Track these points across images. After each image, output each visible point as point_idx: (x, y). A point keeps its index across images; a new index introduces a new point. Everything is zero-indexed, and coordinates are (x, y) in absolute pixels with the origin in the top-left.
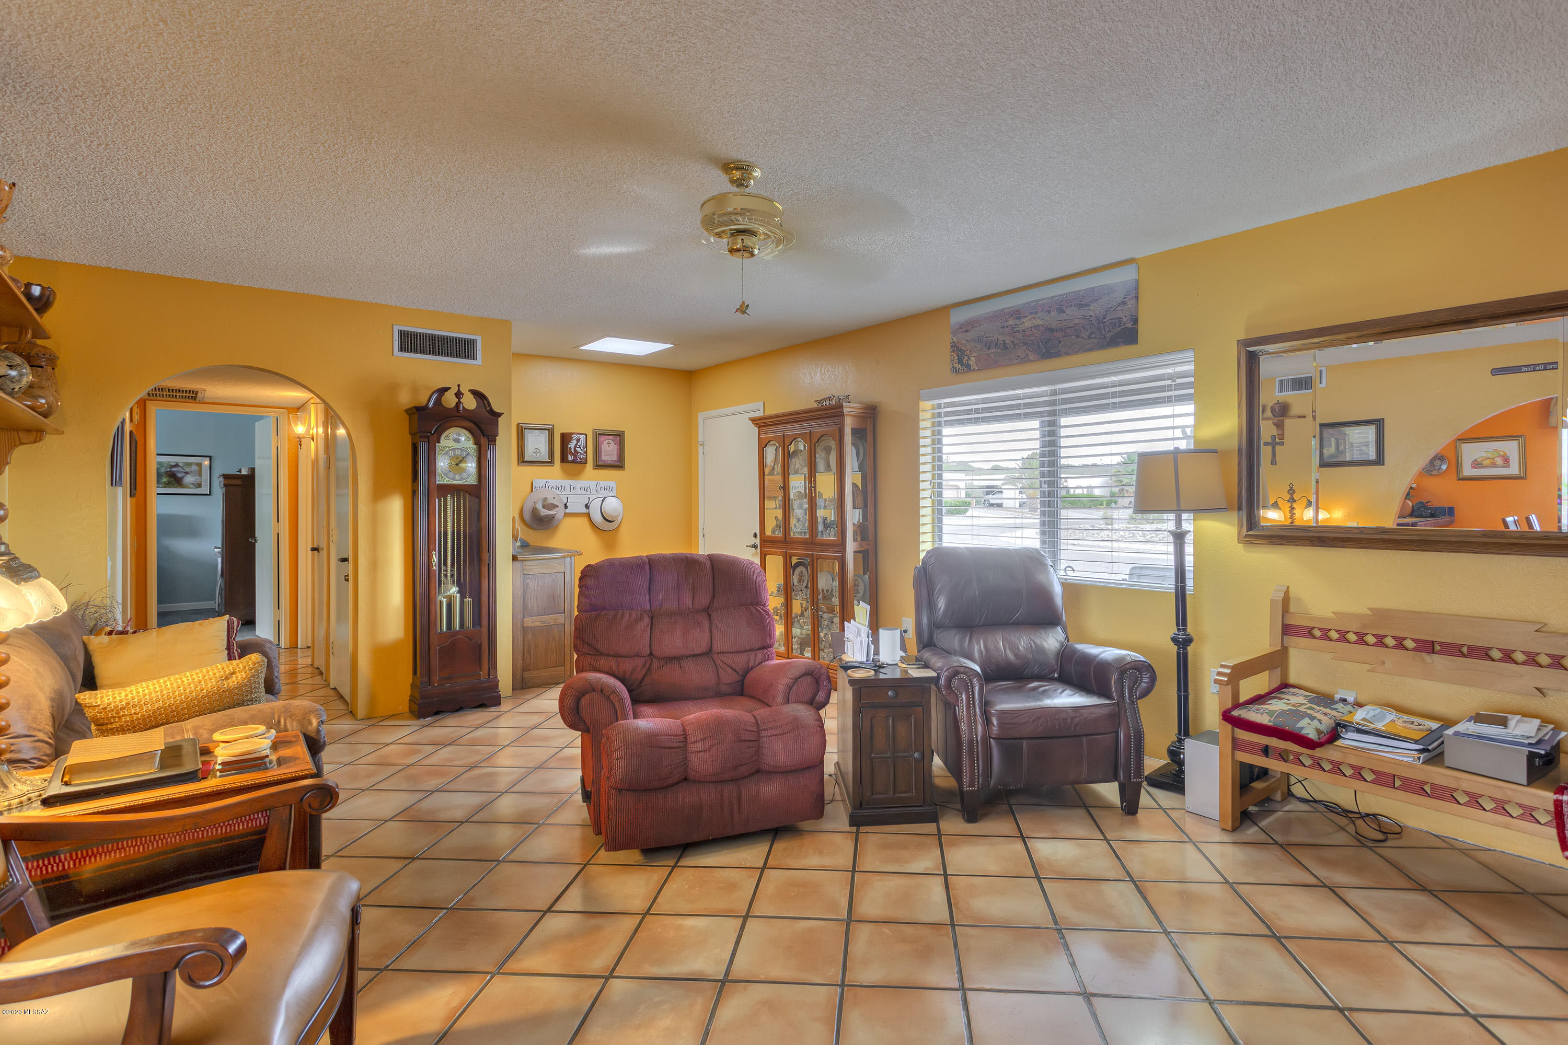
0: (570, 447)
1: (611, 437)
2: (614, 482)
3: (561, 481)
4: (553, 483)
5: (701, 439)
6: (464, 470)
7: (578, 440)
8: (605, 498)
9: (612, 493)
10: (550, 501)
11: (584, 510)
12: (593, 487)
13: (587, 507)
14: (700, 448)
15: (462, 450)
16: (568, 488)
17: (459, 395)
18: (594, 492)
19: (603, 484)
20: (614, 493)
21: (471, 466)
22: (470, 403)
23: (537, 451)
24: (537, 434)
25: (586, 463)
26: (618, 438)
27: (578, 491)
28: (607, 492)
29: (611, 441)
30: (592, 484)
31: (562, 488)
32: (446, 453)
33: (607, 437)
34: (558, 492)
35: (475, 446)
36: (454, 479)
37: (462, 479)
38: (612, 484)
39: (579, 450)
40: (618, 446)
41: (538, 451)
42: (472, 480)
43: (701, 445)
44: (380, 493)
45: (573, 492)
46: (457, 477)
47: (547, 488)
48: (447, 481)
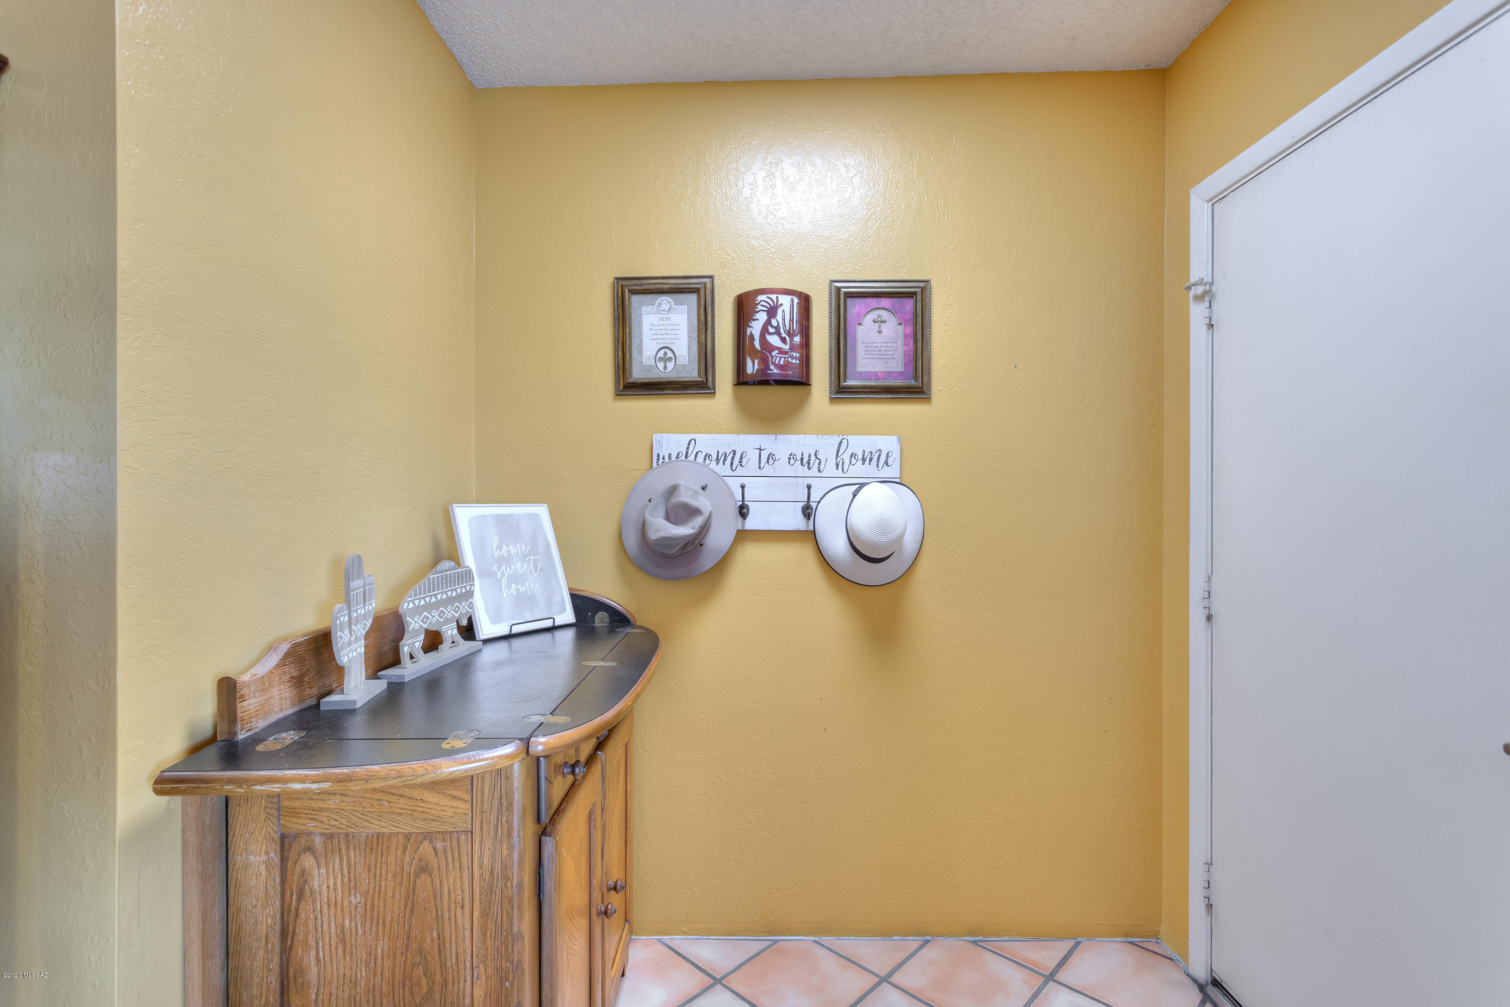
0: (752, 336)
1: (885, 302)
2: (894, 439)
3: (733, 437)
4: (708, 443)
5: (1198, 270)
7: (772, 312)
8: (862, 485)
9: (887, 473)
10: (684, 497)
11: (797, 522)
12: (828, 452)
13: (808, 512)
14: (1197, 313)
16: (753, 456)
18: (830, 469)
19: (859, 443)
20: (893, 472)
23: (666, 353)
24: (665, 307)
25: (803, 382)
26: (909, 304)
27: (782, 467)
28: (869, 470)
29: (885, 314)
30: (826, 445)
31: (734, 459)
33: (873, 302)
34: (723, 469)
38: (888, 444)
39: (774, 340)
40: (909, 330)
41: (670, 354)
43: (1199, 298)
45: (768, 470)
47: (692, 458)
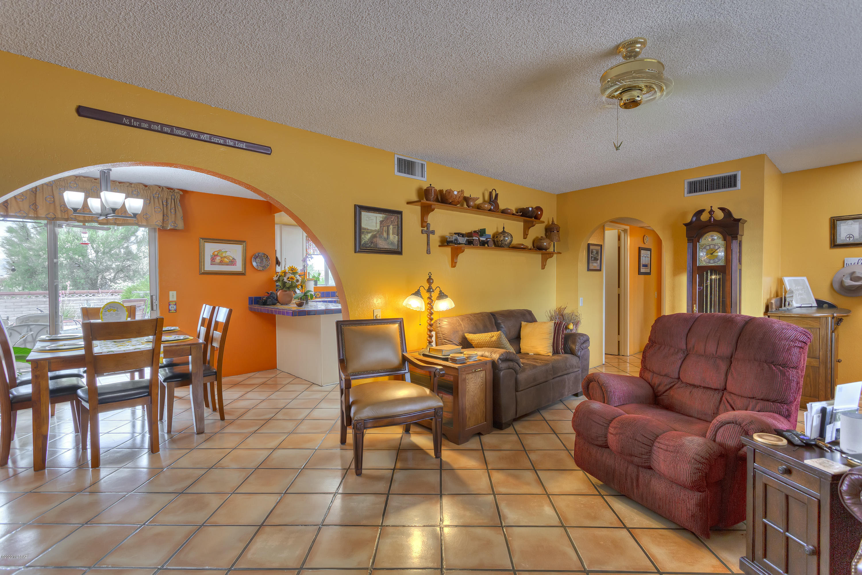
6: (717, 257)
15: (715, 245)
17: (711, 212)
21: (721, 254)
22: (719, 215)
23: (850, 236)
24: (850, 224)
32: (705, 248)
35: (723, 242)
36: (709, 263)
37: (715, 262)
42: (721, 263)
44: (676, 271)
46: (712, 262)
47: (859, 264)
48: (704, 264)
